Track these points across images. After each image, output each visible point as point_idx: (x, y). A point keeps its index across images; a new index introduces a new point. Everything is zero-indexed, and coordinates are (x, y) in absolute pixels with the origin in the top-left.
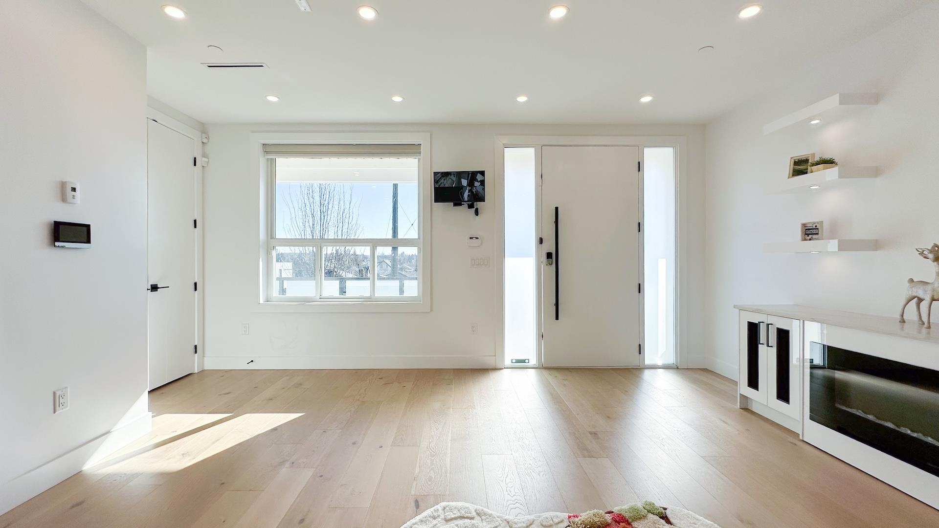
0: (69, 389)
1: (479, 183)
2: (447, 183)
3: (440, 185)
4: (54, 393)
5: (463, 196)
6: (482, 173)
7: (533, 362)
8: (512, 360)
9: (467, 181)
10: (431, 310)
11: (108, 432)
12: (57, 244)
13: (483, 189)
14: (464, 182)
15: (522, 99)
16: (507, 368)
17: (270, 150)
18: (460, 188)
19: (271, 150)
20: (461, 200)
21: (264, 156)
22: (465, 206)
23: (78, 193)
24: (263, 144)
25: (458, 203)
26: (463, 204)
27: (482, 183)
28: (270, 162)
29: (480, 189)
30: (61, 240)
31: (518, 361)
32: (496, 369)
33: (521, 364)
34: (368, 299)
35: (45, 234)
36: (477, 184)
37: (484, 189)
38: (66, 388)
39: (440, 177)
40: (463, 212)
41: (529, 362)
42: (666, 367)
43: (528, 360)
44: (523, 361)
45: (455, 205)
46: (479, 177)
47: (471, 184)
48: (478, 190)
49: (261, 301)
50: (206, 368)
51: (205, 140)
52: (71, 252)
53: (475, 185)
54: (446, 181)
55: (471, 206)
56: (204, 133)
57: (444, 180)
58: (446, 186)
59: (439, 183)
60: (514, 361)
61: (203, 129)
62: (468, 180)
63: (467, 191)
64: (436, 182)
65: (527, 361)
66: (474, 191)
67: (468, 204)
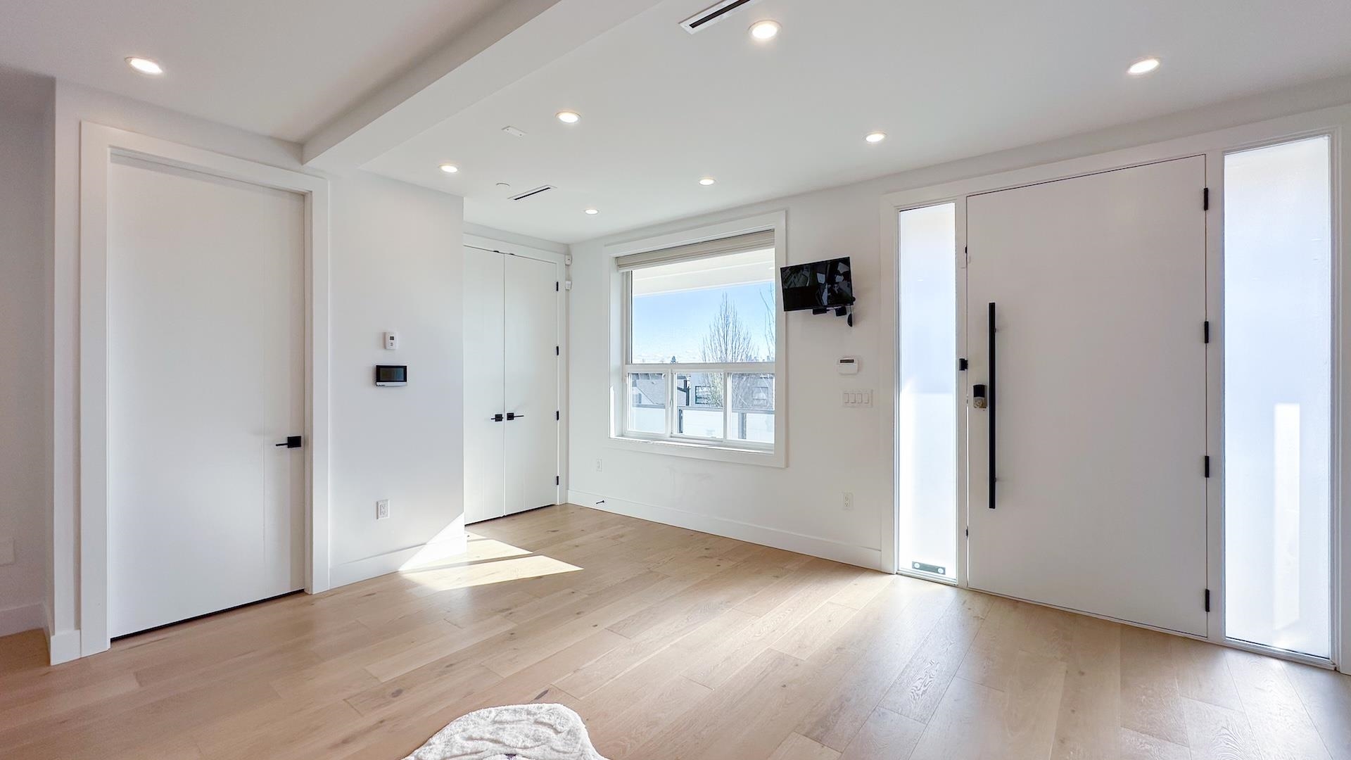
0: (389, 502)
1: (842, 278)
2: (798, 282)
3: (790, 285)
4: (377, 503)
5: (821, 299)
6: (846, 261)
7: (951, 574)
8: (914, 563)
9: (824, 275)
10: (787, 465)
11: (425, 544)
12: (378, 383)
13: (848, 286)
14: (821, 278)
15: (875, 138)
16: (901, 575)
17: (621, 262)
18: (817, 287)
19: (625, 263)
20: (819, 305)
21: (618, 271)
22: (832, 311)
23: (397, 342)
24: (617, 258)
25: (819, 310)
26: (828, 310)
27: (847, 276)
28: (625, 276)
29: (844, 286)
30: (381, 380)
31: (924, 567)
32: (881, 572)
33: (927, 573)
34: (720, 443)
35: (370, 375)
36: (839, 279)
37: (850, 286)
38: (387, 500)
39: (789, 274)
40: (830, 322)
41: (944, 574)
42: (1293, 659)
43: (944, 569)
44: (934, 569)
45: (815, 313)
46: (841, 268)
47: (830, 280)
48: (842, 287)
49: (613, 435)
50: (570, 501)
51: (568, 263)
52: (390, 391)
53: (837, 281)
54: (797, 280)
55: (841, 313)
56: (568, 255)
57: (795, 277)
58: (797, 286)
59: (789, 283)
60: (917, 566)
61: (567, 250)
62: (826, 274)
63: (826, 290)
64: (784, 281)
65: (941, 571)
66: (836, 289)
67: (836, 309)
